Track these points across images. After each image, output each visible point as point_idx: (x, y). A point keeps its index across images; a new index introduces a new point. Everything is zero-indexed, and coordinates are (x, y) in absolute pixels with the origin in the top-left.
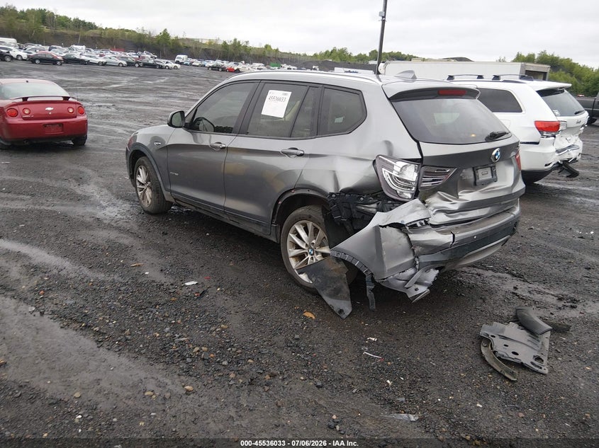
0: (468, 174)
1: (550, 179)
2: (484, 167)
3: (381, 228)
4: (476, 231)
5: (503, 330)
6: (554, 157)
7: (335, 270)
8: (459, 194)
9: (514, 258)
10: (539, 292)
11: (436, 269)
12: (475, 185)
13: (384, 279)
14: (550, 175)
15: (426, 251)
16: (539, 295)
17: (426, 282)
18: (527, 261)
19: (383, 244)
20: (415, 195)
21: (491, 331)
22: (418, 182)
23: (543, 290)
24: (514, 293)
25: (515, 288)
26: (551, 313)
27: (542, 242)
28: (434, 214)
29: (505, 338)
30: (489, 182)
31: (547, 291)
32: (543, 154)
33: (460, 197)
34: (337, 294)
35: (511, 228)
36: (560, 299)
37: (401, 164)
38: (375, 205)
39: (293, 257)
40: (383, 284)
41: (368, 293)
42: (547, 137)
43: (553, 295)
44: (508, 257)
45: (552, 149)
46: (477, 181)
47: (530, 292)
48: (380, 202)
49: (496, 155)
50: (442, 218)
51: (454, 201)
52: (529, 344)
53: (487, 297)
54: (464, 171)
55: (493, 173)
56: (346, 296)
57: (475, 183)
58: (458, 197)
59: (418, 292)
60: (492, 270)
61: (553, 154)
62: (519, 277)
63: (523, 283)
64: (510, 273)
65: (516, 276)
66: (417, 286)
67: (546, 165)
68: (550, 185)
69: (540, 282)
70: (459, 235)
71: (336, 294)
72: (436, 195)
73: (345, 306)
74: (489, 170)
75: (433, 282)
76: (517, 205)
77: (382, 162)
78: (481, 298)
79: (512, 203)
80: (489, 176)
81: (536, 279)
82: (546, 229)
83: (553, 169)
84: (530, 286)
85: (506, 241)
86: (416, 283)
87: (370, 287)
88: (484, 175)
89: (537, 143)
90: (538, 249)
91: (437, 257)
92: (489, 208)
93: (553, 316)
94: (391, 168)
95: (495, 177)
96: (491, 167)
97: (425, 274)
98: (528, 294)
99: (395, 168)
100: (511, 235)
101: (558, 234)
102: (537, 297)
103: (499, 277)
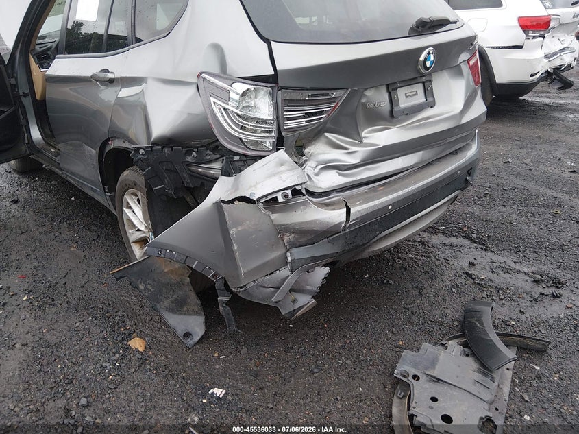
0: (378, 98)
1: (539, 92)
2: (410, 82)
3: (224, 205)
4: (391, 197)
5: (433, 363)
6: (542, 64)
7: (172, 272)
8: (363, 135)
9: (478, 211)
10: (506, 270)
11: (325, 266)
12: (392, 116)
13: (241, 287)
14: (538, 88)
15: (304, 240)
16: (507, 275)
17: (308, 287)
18: (495, 214)
19: (231, 232)
20: (279, 143)
21: (415, 366)
22: (278, 121)
23: (513, 265)
24: (467, 274)
25: (472, 264)
26: (521, 312)
27: (520, 183)
28: (317, 175)
29: (436, 380)
30: (418, 109)
31: (518, 267)
32: (528, 61)
33: (365, 141)
34: (182, 306)
35: (460, 181)
36: (537, 282)
37: (241, 87)
38: (218, 165)
39: (134, 242)
40: (240, 295)
41: (221, 308)
42: (534, 37)
43: (526, 274)
44: (470, 209)
45: (540, 54)
46: (396, 109)
47: (493, 271)
48: (225, 158)
49: (425, 60)
50: (331, 180)
51: (353, 149)
52: (475, 389)
53: (426, 285)
54: (369, 93)
55: (428, 93)
56: (196, 309)
57: (392, 114)
58: (360, 139)
59: (297, 306)
60: (443, 233)
61: (539, 60)
62: (479, 243)
63: (484, 253)
64: (468, 237)
65: (475, 242)
66: (295, 295)
67: (532, 75)
68: (538, 100)
69: (510, 251)
70: (358, 209)
71: (179, 307)
72: (323, 139)
73: (195, 325)
74: (419, 88)
75: (321, 288)
76: (473, 139)
77: (207, 85)
78: (417, 287)
79: (464, 139)
80: (420, 99)
81: (505, 245)
82: (528, 161)
83: (541, 80)
84: (495, 258)
85: (455, 198)
86: (292, 290)
87: (223, 299)
88: (408, 97)
89: (520, 47)
90: (512, 194)
91: (322, 249)
92: (421, 152)
93: (523, 317)
94: (224, 95)
95: (430, 99)
96: (424, 83)
97: (307, 276)
98: (490, 275)
99: (232, 95)
100: (462, 189)
101: (542, 168)
102: (503, 279)
103: (451, 246)
